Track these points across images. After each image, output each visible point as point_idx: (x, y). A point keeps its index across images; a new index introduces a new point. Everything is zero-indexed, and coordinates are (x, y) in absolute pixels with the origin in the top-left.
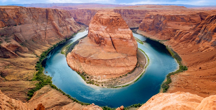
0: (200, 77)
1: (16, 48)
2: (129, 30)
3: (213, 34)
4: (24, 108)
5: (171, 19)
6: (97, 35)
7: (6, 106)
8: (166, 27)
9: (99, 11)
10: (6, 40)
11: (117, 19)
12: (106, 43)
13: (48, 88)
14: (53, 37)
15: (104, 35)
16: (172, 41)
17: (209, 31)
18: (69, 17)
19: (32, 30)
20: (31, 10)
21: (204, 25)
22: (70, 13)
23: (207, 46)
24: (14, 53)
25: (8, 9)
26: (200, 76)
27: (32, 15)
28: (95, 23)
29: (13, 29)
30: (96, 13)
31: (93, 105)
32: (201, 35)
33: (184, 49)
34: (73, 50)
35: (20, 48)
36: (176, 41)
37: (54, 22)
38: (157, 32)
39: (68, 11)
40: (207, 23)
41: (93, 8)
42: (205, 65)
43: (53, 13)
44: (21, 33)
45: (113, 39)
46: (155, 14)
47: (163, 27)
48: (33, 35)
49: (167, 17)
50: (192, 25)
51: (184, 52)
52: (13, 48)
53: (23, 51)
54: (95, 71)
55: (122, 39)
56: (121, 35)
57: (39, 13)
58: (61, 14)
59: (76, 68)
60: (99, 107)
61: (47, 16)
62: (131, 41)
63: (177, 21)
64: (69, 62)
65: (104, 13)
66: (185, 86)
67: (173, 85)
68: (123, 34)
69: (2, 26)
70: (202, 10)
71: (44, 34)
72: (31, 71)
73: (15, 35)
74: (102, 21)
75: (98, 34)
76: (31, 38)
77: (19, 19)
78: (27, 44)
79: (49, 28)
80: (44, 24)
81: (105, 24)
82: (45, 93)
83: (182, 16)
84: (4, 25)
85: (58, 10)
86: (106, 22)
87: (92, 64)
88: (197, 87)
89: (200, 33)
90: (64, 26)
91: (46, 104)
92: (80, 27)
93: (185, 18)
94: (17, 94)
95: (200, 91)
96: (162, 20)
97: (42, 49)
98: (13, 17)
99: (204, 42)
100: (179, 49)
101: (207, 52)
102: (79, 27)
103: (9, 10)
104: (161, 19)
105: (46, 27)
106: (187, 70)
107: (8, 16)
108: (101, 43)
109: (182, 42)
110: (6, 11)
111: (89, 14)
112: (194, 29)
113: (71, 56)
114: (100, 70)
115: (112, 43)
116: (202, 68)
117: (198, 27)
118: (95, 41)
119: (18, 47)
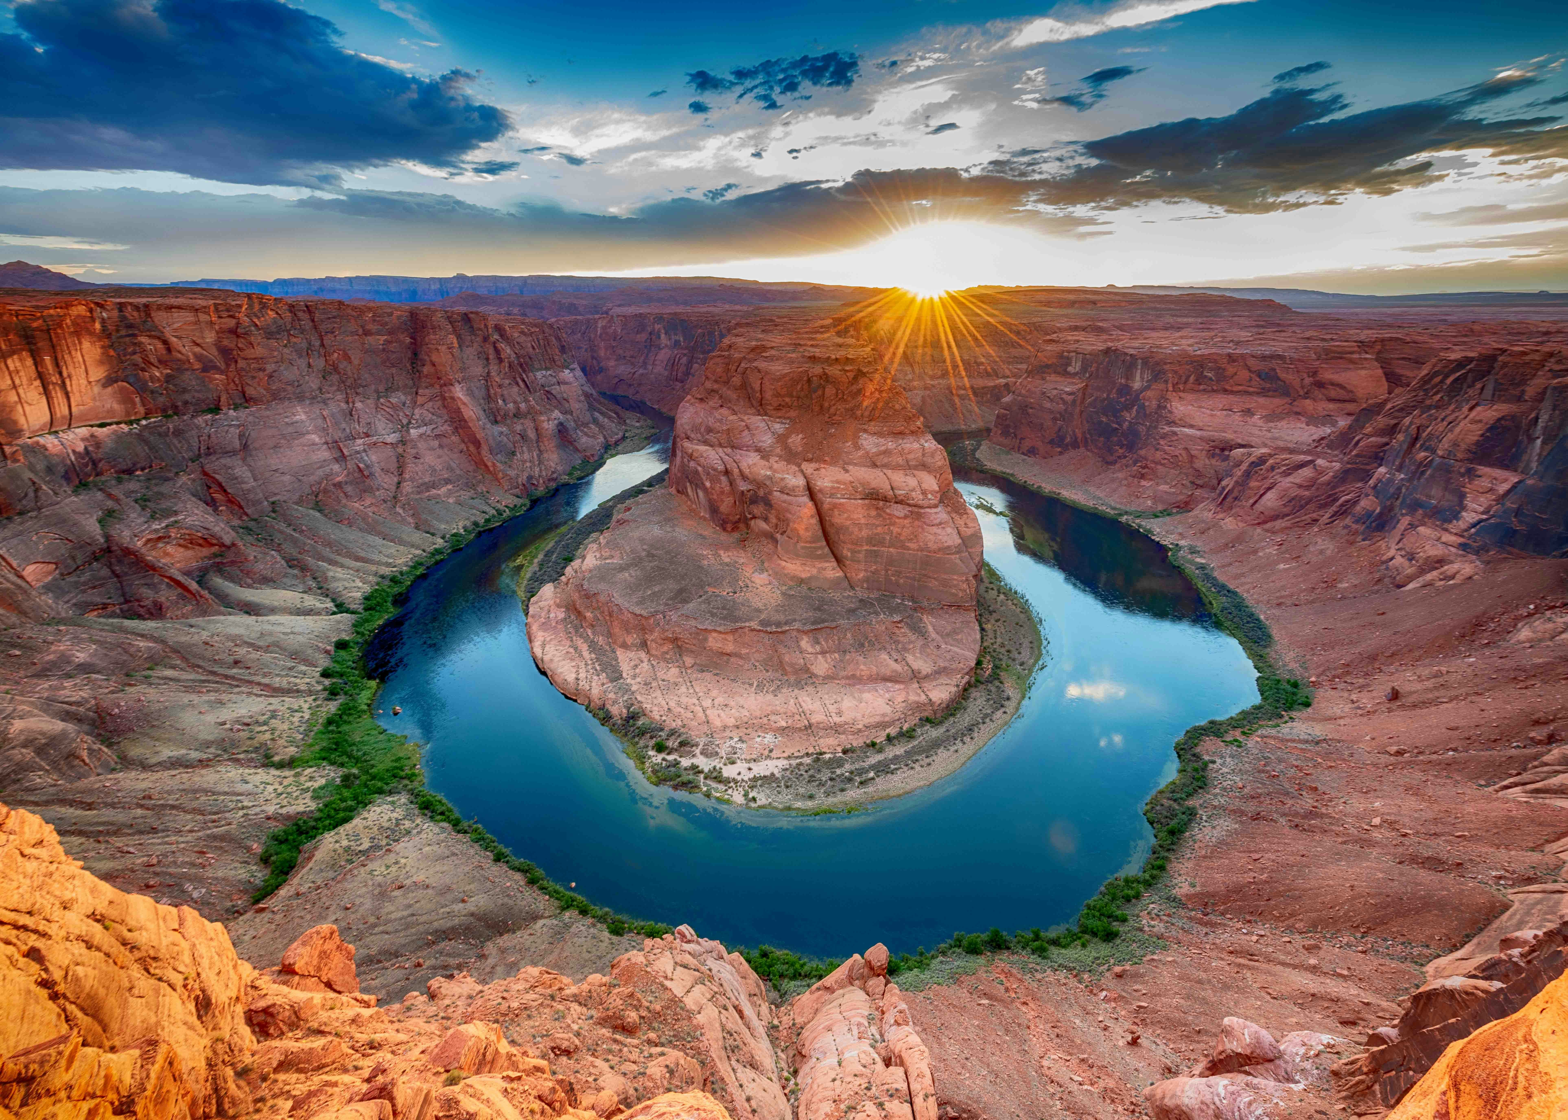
0: (1399, 753)
1: (206, 551)
2: (930, 444)
3: (1470, 473)
4: (205, 963)
5: (1192, 378)
6: (727, 472)
7: (79, 949)
8: (1167, 429)
9: (738, 325)
10: (143, 502)
11: (851, 375)
12: (783, 524)
13: (398, 814)
14: (447, 481)
15: (770, 478)
16: (1208, 515)
17: (1440, 453)
18: (552, 363)
19: (315, 438)
20: (317, 316)
21: (1407, 421)
22: (558, 339)
23: (1434, 551)
24: (194, 586)
25: (170, 308)
26: (1394, 749)
27: (322, 345)
28: (714, 402)
29: (194, 432)
30: (722, 336)
31: (683, 936)
32: (1391, 481)
33: (1282, 566)
34: (569, 571)
35: (230, 556)
36: (1228, 520)
37: (459, 392)
38: (1111, 459)
39: (551, 326)
40: (1429, 408)
41: (703, 309)
42: (1426, 672)
43: (453, 339)
44: (244, 459)
45: (827, 502)
46: (1093, 344)
47: (1142, 429)
48: (320, 473)
49: (1167, 367)
50: (1328, 419)
51: (1283, 588)
52: (190, 553)
53: (248, 573)
54: (707, 703)
55: (885, 499)
56: (877, 479)
57: (367, 333)
58: (502, 345)
59: (584, 685)
60: (722, 948)
61: (415, 354)
62: (940, 514)
63: (1232, 392)
64: (543, 646)
65: (776, 339)
66: (1296, 814)
67: (1221, 807)
68: (889, 472)
69: (128, 414)
70: (1389, 320)
71: (393, 466)
72: (290, 702)
73: (207, 468)
74: (757, 387)
75: (732, 465)
76: (308, 491)
77: (238, 371)
78: (282, 526)
79: (422, 430)
80: (394, 407)
81: (778, 408)
82: (375, 848)
83: (1264, 358)
84: (141, 410)
85: (485, 318)
86: (784, 391)
87: (689, 661)
88: (1377, 821)
89: (1382, 470)
90: (518, 415)
91: (375, 926)
92: (622, 421)
93: (1282, 375)
94: (193, 857)
95: (1400, 850)
96: (1137, 385)
97: (376, 557)
98: (199, 358)
99: (1412, 526)
100: (1251, 570)
101: (1439, 592)
102: (611, 425)
103: (176, 314)
104: (1129, 376)
105: (405, 421)
106: (1307, 705)
107: (169, 350)
108: (748, 526)
109: (1268, 526)
110: (160, 317)
111: (677, 343)
112: (1343, 440)
113: (558, 606)
114: (741, 701)
115: (818, 527)
116: (1411, 693)
117: (1368, 430)
118: (714, 510)
119: (222, 545)
